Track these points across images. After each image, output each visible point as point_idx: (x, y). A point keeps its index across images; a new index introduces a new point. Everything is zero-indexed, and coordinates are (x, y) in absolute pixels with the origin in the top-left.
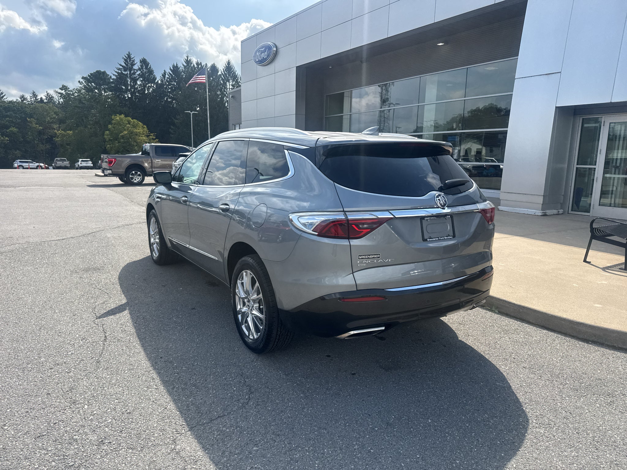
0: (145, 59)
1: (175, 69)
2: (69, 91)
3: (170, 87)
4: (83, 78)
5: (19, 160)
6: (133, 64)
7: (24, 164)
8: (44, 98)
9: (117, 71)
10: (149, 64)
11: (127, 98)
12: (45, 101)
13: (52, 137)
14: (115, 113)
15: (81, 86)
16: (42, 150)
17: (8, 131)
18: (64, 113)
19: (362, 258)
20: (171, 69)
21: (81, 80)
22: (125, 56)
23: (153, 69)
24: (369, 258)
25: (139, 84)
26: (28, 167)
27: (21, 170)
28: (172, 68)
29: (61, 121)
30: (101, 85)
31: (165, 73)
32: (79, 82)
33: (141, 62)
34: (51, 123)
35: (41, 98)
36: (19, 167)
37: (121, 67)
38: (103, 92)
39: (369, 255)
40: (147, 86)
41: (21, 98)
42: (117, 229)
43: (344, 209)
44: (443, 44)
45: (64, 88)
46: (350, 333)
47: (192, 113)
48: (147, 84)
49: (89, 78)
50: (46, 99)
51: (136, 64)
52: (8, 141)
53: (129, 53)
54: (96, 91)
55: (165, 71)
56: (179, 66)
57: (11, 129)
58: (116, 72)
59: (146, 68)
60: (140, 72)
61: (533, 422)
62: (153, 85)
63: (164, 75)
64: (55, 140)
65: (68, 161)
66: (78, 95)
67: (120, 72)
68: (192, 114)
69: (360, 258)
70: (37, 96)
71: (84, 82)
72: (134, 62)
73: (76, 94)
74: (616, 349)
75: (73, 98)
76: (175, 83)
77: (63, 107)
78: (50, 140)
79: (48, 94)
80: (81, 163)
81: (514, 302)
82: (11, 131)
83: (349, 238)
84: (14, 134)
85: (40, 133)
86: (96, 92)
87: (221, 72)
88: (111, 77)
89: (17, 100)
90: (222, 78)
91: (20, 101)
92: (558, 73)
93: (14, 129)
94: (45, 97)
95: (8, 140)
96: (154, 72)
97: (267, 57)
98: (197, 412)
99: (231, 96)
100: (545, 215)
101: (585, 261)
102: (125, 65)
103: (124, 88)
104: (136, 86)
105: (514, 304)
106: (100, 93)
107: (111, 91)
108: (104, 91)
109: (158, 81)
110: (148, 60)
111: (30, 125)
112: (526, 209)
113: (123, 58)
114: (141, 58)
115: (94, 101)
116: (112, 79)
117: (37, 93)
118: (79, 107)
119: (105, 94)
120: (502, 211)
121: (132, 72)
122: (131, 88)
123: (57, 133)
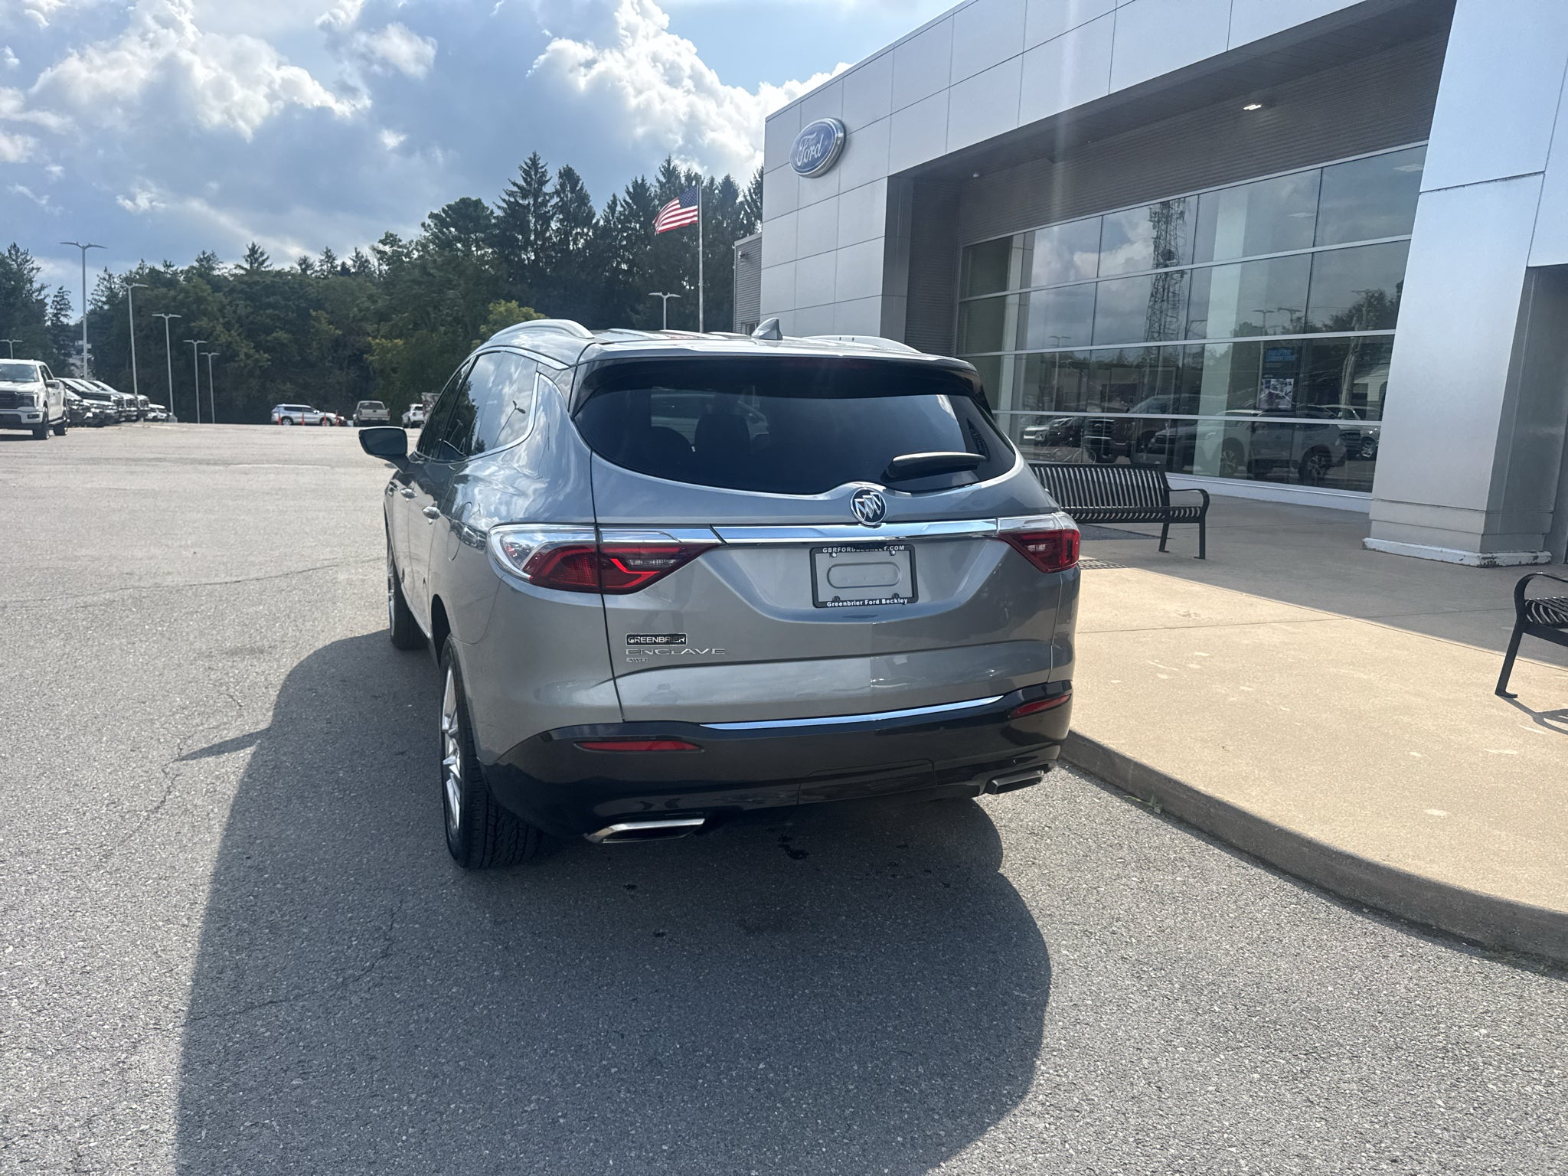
0: (570, 169)
1: (639, 191)
2: (400, 247)
3: (625, 234)
4: (432, 216)
5: (284, 405)
6: (542, 182)
7: (295, 415)
8: (349, 263)
9: (507, 198)
10: (578, 180)
11: (526, 262)
12: (353, 270)
13: (362, 352)
14: (497, 296)
15: (428, 234)
16: (339, 383)
17: (269, 338)
18: (389, 298)
19: (637, 643)
20: (628, 192)
21: (428, 221)
22: (526, 163)
23: (588, 192)
24: (655, 643)
25: (555, 228)
26: (301, 420)
27: (287, 428)
28: (631, 190)
29: (382, 317)
30: (468, 232)
31: (614, 202)
32: (423, 225)
33: (561, 176)
34: (361, 320)
35: (343, 264)
36: (282, 421)
37: (515, 189)
38: (474, 249)
39: (656, 636)
40: (574, 232)
41: (300, 265)
42: (371, 563)
43: (598, 518)
44: (1259, 106)
45: (390, 239)
46: (612, 829)
47: (665, 297)
48: (572, 229)
49: (444, 215)
50: (354, 266)
51: (548, 180)
52: (269, 363)
53: (535, 156)
54: (459, 245)
55: (614, 196)
56: (648, 185)
57: (274, 335)
58: (504, 200)
59: (573, 190)
60: (558, 199)
61: (1036, 1098)
62: (585, 230)
63: (612, 207)
64: (367, 359)
65: (386, 408)
66: (420, 257)
67: (512, 200)
68: (667, 299)
69: (632, 641)
70: (334, 259)
71: (432, 225)
72: (545, 176)
73: (416, 255)
74: (1430, 935)
75: (407, 262)
76: (638, 226)
77: (386, 283)
78: (357, 359)
79: (358, 254)
80: (414, 414)
81: (1201, 787)
82: (276, 339)
83: (602, 590)
84: (283, 345)
85: (337, 344)
86: (458, 250)
87: (745, 196)
88: (492, 212)
89: (292, 268)
90: (746, 211)
91: (300, 271)
92: (1536, 174)
93: (282, 335)
94: (352, 263)
95: (268, 360)
96: (591, 198)
97: (822, 155)
98: (232, 985)
99: (740, 253)
100: (1491, 565)
101: (1501, 691)
102: (524, 184)
103: (520, 237)
104: (548, 234)
105: (1198, 793)
106: (466, 253)
107: (491, 246)
108: (476, 246)
109: (598, 221)
110: (577, 172)
111: (316, 324)
112: (1439, 547)
113: (521, 168)
114: (562, 166)
115: (454, 268)
116: (494, 218)
117: (334, 253)
118: (420, 283)
119: (479, 253)
120: (1374, 550)
121: (539, 200)
122: (536, 239)
123: (373, 343)
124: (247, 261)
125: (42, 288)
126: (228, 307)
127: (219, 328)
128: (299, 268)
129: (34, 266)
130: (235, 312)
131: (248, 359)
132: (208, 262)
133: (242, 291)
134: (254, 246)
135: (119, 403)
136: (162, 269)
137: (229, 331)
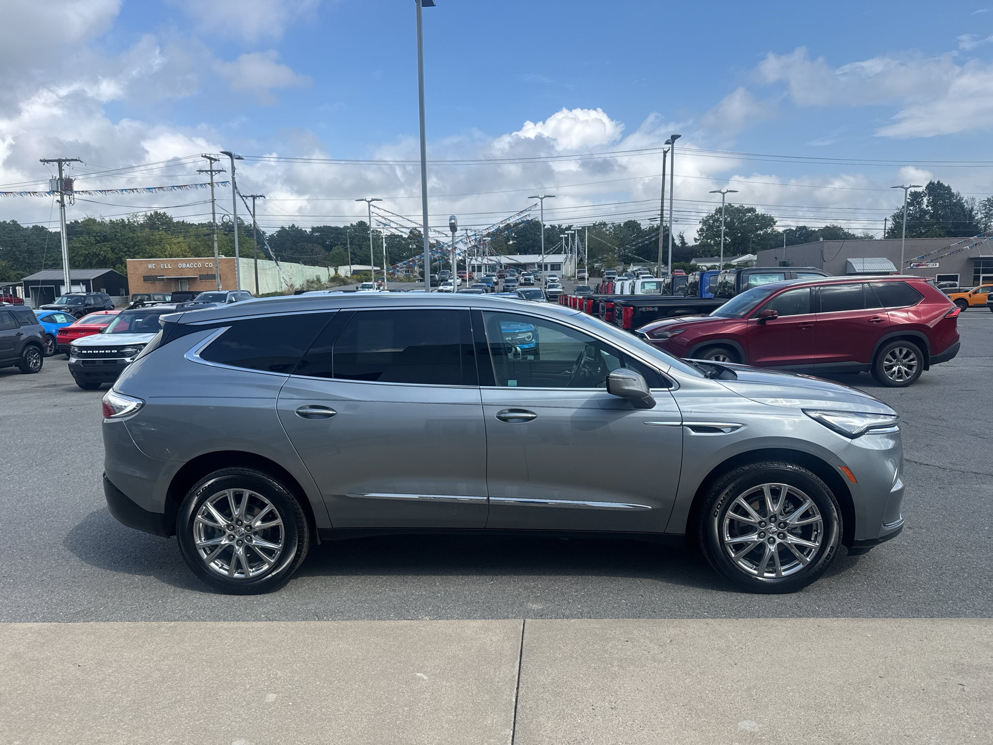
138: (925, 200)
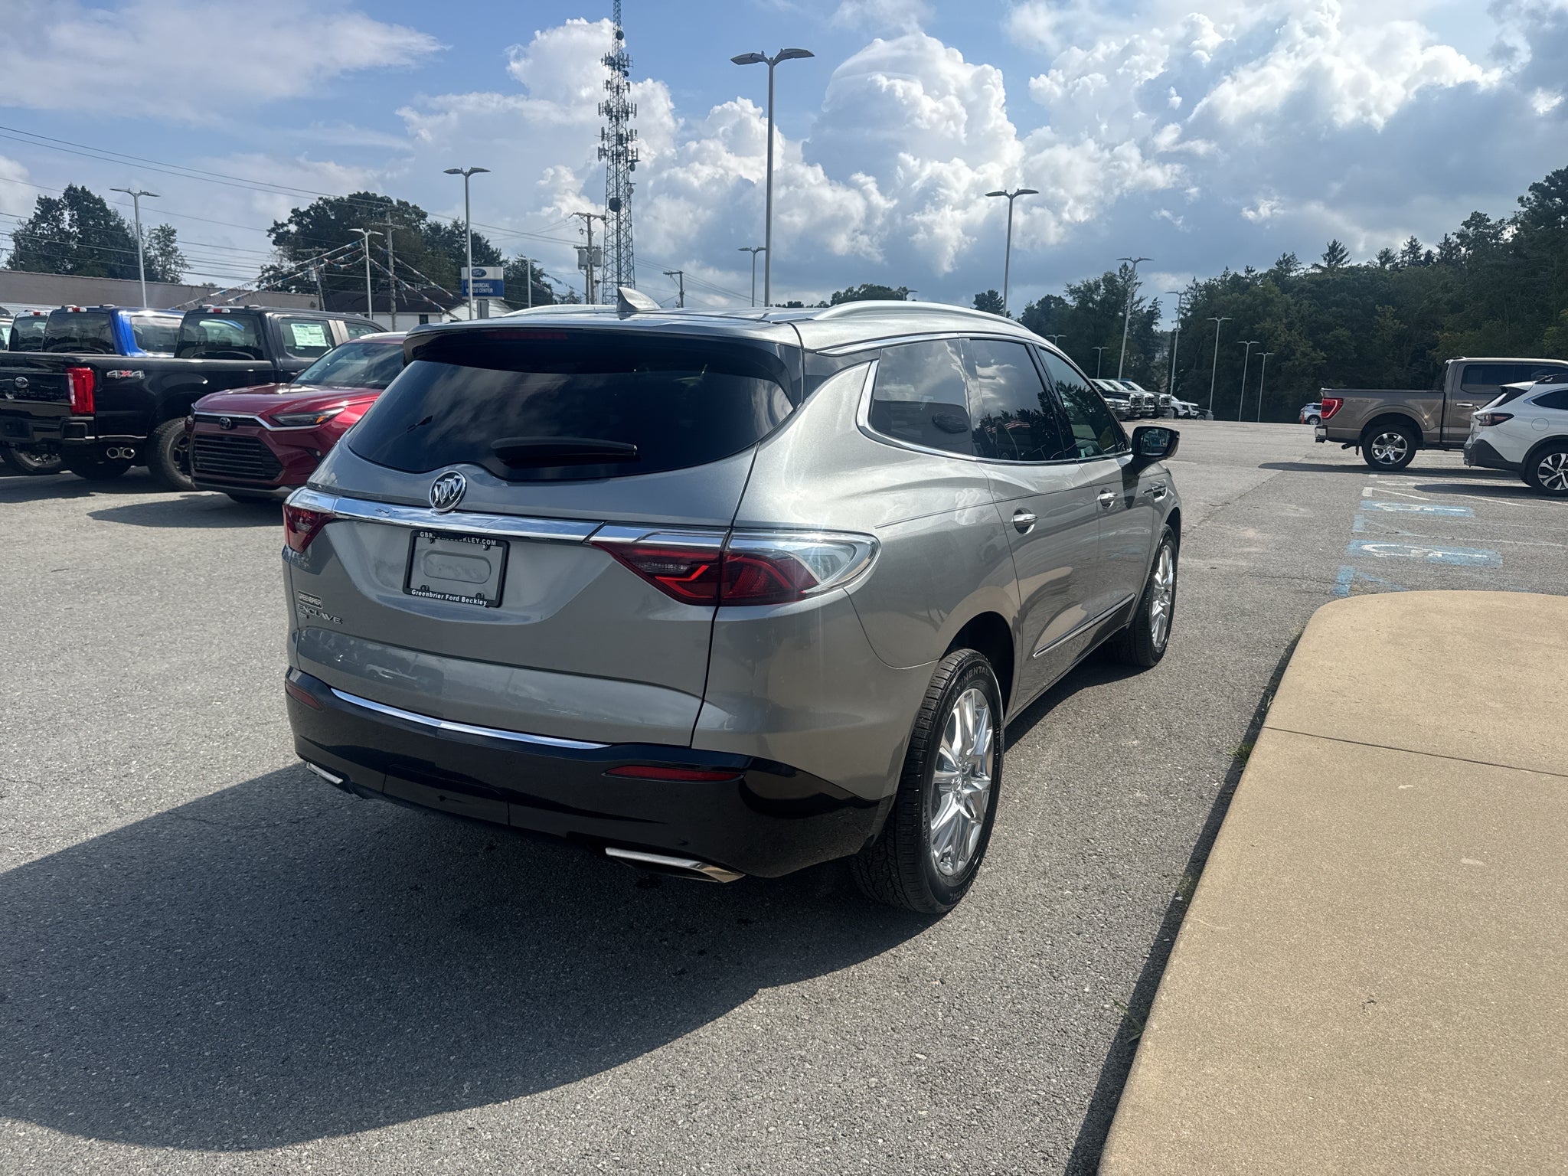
2: (1486, 227)
4: (1534, 186)
8: (1436, 251)
12: (1437, 257)
13: (1428, 347)
15: (1526, 209)
17: (1328, 336)
29: (1456, 307)
32: (1521, 200)
34: (1430, 312)
35: (1429, 252)
41: (1380, 258)
45: (1477, 220)
49: (1547, 185)
50: (1440, 254)
54: (1564, 217)
57: (1335, 332)
64: (1429, 355)
66: (1514, 237)
70: (1419, 249)
71: (1530, 199)
75: (1494, 244)
79: (1443, 240)
82: (1335, 336)
84: (1341, 343)
85: (1400, 339)
86: (1561, 223)
89: (1370, 262)
91: (1378, 265)
93: (1343, 333)
94: (1439, 250)
95: (1324, 358)
111: (1380, 320)
117: (1420, 242)
118: (1503, 267)
123: (1441, 336)
124: (1325, 259)
125: (1141, 300)
126: (1293, 308)
127: (1281, 327)
128: (1378, 262)
129: (1137, 281)
130: (1299, 312)
131: (1304, 357)
132: (1287, 264)
133: (1310, 291)
134: (1335, 243)
135: (1137, 400)
136: (1243, 275)
137: (1290, 330)
138: (66, 215)
